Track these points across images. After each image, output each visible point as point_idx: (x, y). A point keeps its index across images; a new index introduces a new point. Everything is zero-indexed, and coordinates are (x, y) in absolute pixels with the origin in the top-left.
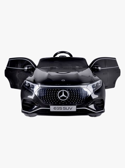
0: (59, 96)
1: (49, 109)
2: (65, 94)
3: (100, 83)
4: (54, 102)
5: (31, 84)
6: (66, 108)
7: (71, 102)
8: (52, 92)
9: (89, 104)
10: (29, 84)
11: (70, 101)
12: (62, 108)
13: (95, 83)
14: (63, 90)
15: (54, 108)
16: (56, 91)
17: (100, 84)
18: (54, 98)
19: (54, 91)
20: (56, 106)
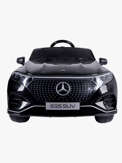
0: (58, 90)
1: (45, 106)
2: (65, 88)
3: (110, 75)
4: (50, 98)
5: (21, 75)
6: (66, 106)
7: (74, 98)
8: (49, 85)
9: (96, 101)
10: (19, 76)
11: (72, 96)
12: (62, 106)
13: (104, 75)
14: (63, 82)
15: (52, 106)
16: (54, 83)
17: (110, 77)
18: (51, 92)
19: (51, 83)
20: (54, 103)
